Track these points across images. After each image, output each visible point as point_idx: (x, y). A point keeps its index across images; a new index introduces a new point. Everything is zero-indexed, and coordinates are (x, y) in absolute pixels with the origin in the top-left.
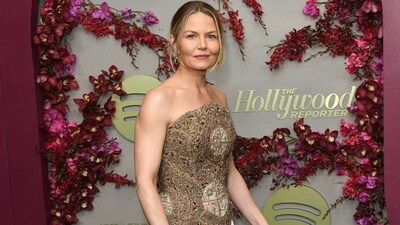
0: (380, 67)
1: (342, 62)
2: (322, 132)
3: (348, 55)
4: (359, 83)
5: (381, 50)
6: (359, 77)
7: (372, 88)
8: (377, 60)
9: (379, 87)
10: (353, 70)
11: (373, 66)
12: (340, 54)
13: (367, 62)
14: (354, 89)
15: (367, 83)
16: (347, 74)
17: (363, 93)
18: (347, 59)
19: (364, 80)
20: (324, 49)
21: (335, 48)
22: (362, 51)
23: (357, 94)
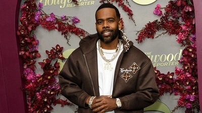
0: (194, 39)
1: (174, 38)
2: (166, 73)
3: (177, 34)
4: (184, 48)
5: (195, 30)
6: (183, 45)
7: (191, 50)
8: (192, 36)
9: (194, 49)
10: (180, 41)
11: (191, 39)
12: (173, 33)
13: (187, 37)
14: (181, 51)
15: (188, 47)
16: (177, 43)
17: (186, 53)
18: (177, 36)
19: (186, 46)
20: (165, 31)
21: (171, 31)
22: (184, 32)
23: (183, 53)
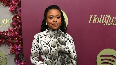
0: (20, 10)
1: (8, 9)
2: (2, 32)
3: (9, 6)
4: (14, 16)
5: (20, 5)
6: (13, 13)
7: (18, 17)
8: (19, 8)
9: (20, 17)
10: (11, 11)
11: (18, 10)
12: (7, 6)
13: (16, 9)
15: (16, 15)
17: (15, 19)
18: (10, 7)
19: (15, 14)
20: (2, 4)
21: (5, 4)
22: (14, 5)
23: (13, 19)
